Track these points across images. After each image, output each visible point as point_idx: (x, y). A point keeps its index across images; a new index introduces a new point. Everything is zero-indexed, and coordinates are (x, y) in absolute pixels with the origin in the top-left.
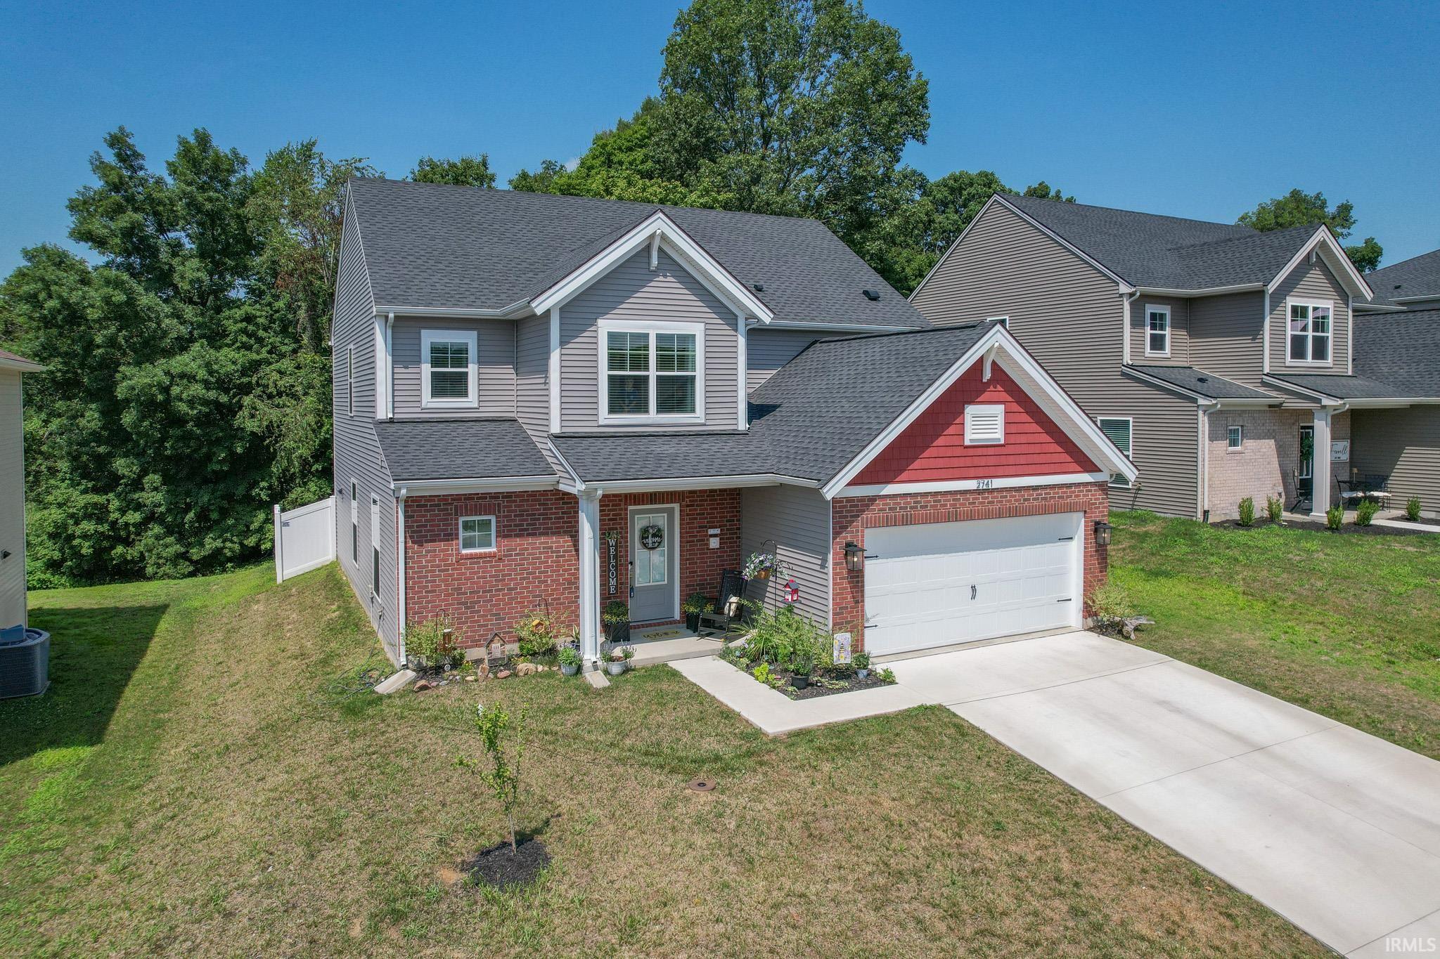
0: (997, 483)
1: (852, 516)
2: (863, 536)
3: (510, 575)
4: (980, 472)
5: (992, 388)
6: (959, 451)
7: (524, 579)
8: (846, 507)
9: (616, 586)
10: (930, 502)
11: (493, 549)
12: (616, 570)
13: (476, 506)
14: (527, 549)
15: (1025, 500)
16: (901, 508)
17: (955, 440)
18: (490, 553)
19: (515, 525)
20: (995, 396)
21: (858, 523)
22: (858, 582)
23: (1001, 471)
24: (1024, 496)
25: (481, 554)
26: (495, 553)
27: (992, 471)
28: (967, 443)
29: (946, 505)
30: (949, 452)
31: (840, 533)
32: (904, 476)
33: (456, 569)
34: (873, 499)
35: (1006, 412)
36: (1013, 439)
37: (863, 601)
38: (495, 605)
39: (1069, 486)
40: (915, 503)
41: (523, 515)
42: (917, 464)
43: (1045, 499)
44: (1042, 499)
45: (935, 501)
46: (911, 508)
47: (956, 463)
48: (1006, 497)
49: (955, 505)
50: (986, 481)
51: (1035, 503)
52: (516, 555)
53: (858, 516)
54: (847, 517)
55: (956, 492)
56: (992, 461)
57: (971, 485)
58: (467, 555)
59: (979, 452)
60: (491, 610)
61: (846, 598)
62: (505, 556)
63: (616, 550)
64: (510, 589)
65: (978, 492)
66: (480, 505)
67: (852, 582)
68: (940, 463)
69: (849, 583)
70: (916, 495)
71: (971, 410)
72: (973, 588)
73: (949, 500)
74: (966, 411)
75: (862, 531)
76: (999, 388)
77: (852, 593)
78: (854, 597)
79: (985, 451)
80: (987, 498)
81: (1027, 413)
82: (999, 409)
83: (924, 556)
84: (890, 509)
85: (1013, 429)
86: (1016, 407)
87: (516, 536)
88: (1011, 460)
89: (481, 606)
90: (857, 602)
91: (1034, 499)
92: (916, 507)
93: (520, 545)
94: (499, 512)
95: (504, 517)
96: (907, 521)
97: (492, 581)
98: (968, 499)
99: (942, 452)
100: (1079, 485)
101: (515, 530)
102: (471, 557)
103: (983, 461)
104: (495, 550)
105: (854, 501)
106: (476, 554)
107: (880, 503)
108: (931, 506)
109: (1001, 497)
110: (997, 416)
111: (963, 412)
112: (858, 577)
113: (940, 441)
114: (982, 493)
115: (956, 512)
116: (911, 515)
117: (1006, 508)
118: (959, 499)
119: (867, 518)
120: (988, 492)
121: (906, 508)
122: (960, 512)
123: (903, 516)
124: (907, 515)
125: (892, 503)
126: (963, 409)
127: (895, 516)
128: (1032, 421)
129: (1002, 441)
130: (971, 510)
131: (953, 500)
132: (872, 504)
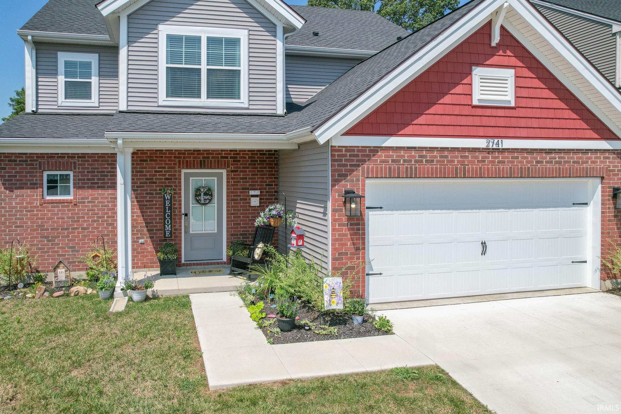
0: (508, 144)
1: (351, 165)
2: (364, 185)
3: (83, 217)
4: (491, 132)
5: (501, 53)
6: (466, 110)
7: (95, 221)
8: (345, 156)
9: (171, 231)
10: (436, 157)
11: (70, 197)
12: (171, 219)
13: (56, 162)
14: (97, 198)
15: (538, 162)
16: (405, 161)
17: (463, 100)
18: (67, 200)
19: (88, 179)
20: (505, 61)
21: (359, 172)
22: (358, 229)
23: (511, 132)
24: (536, 158)
25: (60, 200)
26: (71, 200)
27: (502, 132)
28: (475, 102)
29: (453, 161)
30: (457, 110)
31: (340, 181)
32: (407, 130)
33: (41, 211)
34: (375, 150)
35: (517, 77)
36: (524, 103)
37: (364, 249)
38: (71, 240)
39: (585, 151)
40: (420, 156)
41: (94, 172)
42: (422, 120)
43: (560, 163)
44: (556, 162)
45: (441, 157)
46: (416, 161)
47: (463, 121)
48: (517, 158)
49: (464, 162)
50: (496, 141)
51: (549, 166)
52: (89, 202)
53: (358, 166)
54: (346, 165)
55: (464, 149)
56: (502, 122)
57: (481, 143)
58: (49, 200)
59: (488, 112)
60: (68, 244)
61: (346, 244)
62: (80, 203)
63: (171, 203)
64: (83, 229)
65: (487, 150)
66: (60, 162)
67: (353, 229)
68: (447, 120)
69: (349, 229)
70: (421, 149)
71: (478, 72)
72: (484, 244)
73: (457, 157)
74: (474, 73)
75: (363, 181)
76: (509, 53)
77: (352, 239)
78: (354, 244)
79: (494, 112)
80: (498, 157)
81: (539, 78)
82: (510, 73)
83: (431, 211)
84: (393, 161)
85: (525, 93)
86: (527, 73)
87: (89, 188)
88: (523, 123)
89: (60, 240)
90: (358, 249)
91: (547, 162)
92: (422, 161)
93: (92, 195)
94: (75, 168)
95: (79, 172)
96: (411, 174)
97: (68, 222)
98: (478, 157)
99: (449, 109)
100: (596, 151)
101: (88, 183)
102: (52, 202)
103: (493, 122)
104: (72, 198)
105: (354, 151)
106: (56, 200)
107: (382, 155)
108: (437, 161)
109: (512, 158)
110: (507, 80)
111: (470, 74)
112: (358, 224)
113: (447, 99)
114: (492, 152)
115: (464, 168)
116: (416, 168)
117: (518, 168)
118: (468, 157)
119: (368, 168)
120: (498, 152)
121: (411, 161)
122: (469, 169)
123: (407, 168)
124: (411, 168)
125: (395, 155)
126: (471, 70)
127: (399, 168)
128: (544, 87)
129: (513, 104)
130: (480, 168)
131: (461, 157)
132: (374, 155)
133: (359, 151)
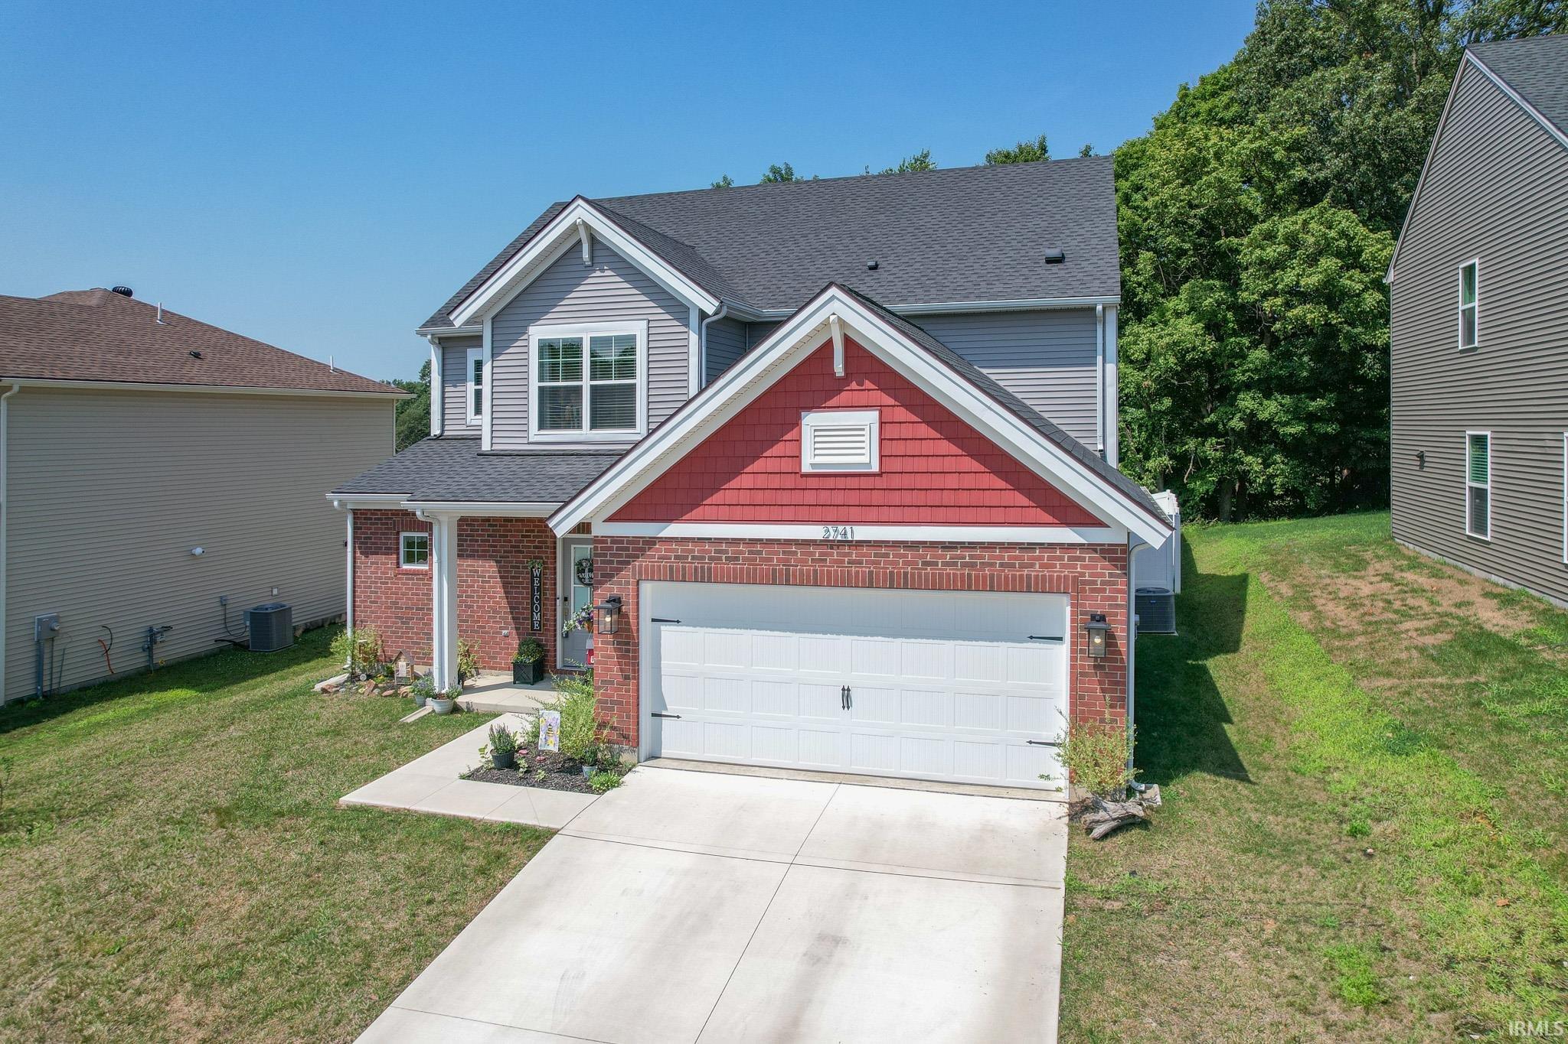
0: (862, 533)
1: (619, 562)
2: (637, 590)
4: (832, 514)
5: (854, 386)
6: (789, 482)
10: (742, 552)
12: (541, 605)
15: (926, 564)
16: (693, 558)
17: (786, 465)
20: (862, 398)
21: (627, 573)
22: (628, 651)
23: (873, 514)
24: (924, 556)
26: (426, 571)
27: (855, 513)
28: (806, 468)
29: (771, 560)
30: (775, 480)
32: (696, 513)
33: (395, 583)
34: (651, 542)
35: (882, 423)
36: (896, 465)
37: (637, 678)
39: (1031, 546)
40: (717, 551)
42: (717, 498)
43: (972, 566)
44: (964, 565)
45: (750, 552)
46: (711, 558)
47: (786, 498)
48: (887, 555)
49: (788, 560)
50: (841, 528)
51: (949, 570)
53: (628, 563)
54: (612, 562)
55: (788, 542)
56: (853, 498)
57: (815, 532)
58: (406, 570)
59: (830, 483)
63: (540, 582)
65: (828, 544)
67: (620, 650)
68: (759, 497)
69: (616, 650)
70: (719, 541)
71: (811, 420)
72: (846, 693)
73: (777, 553)
74: (804, 422)
75: (636, 584)
76: (868, 384)
78: (621, 670)
79: (841, 483)
80: (849, 554)
81: (928, 423)
82: (871, 417)
84: (676, 557)
85: (897, 448)
86: (902, 414)
88: (895, 498)
90: (627, 678)
92: (720, 559)
96: (703, 576)
97: (424, 600)
98: (812, 554)
99: (761, 481)
100: (1052, 546)
102: (407, 573)
103: (839, 498)
105: (622, 542)
106: (410, 570)
107: (661, 549)
108: (744, 559)
109: (876, 555)
110: (863, 430)
111: (796, 423)
112: (628, 644)
113: (758, 465)
114: (838, 546)
115: (788, 570)
116: (709, 569)
117: (885, 573)
118: (795, 553)
119: (640, 566)
120: (849, 546)
121: (703, 558)
122: (795, 572)
123: (696, 568)
124: (702, 568)
125: (679, 549)
126: (800, 418)
127: (684, 568)
128: (939, 436)
129: (875, 468)
130: (815, 571)
131: (784, 553)
132: (650, 549)
133: (629, 542)
